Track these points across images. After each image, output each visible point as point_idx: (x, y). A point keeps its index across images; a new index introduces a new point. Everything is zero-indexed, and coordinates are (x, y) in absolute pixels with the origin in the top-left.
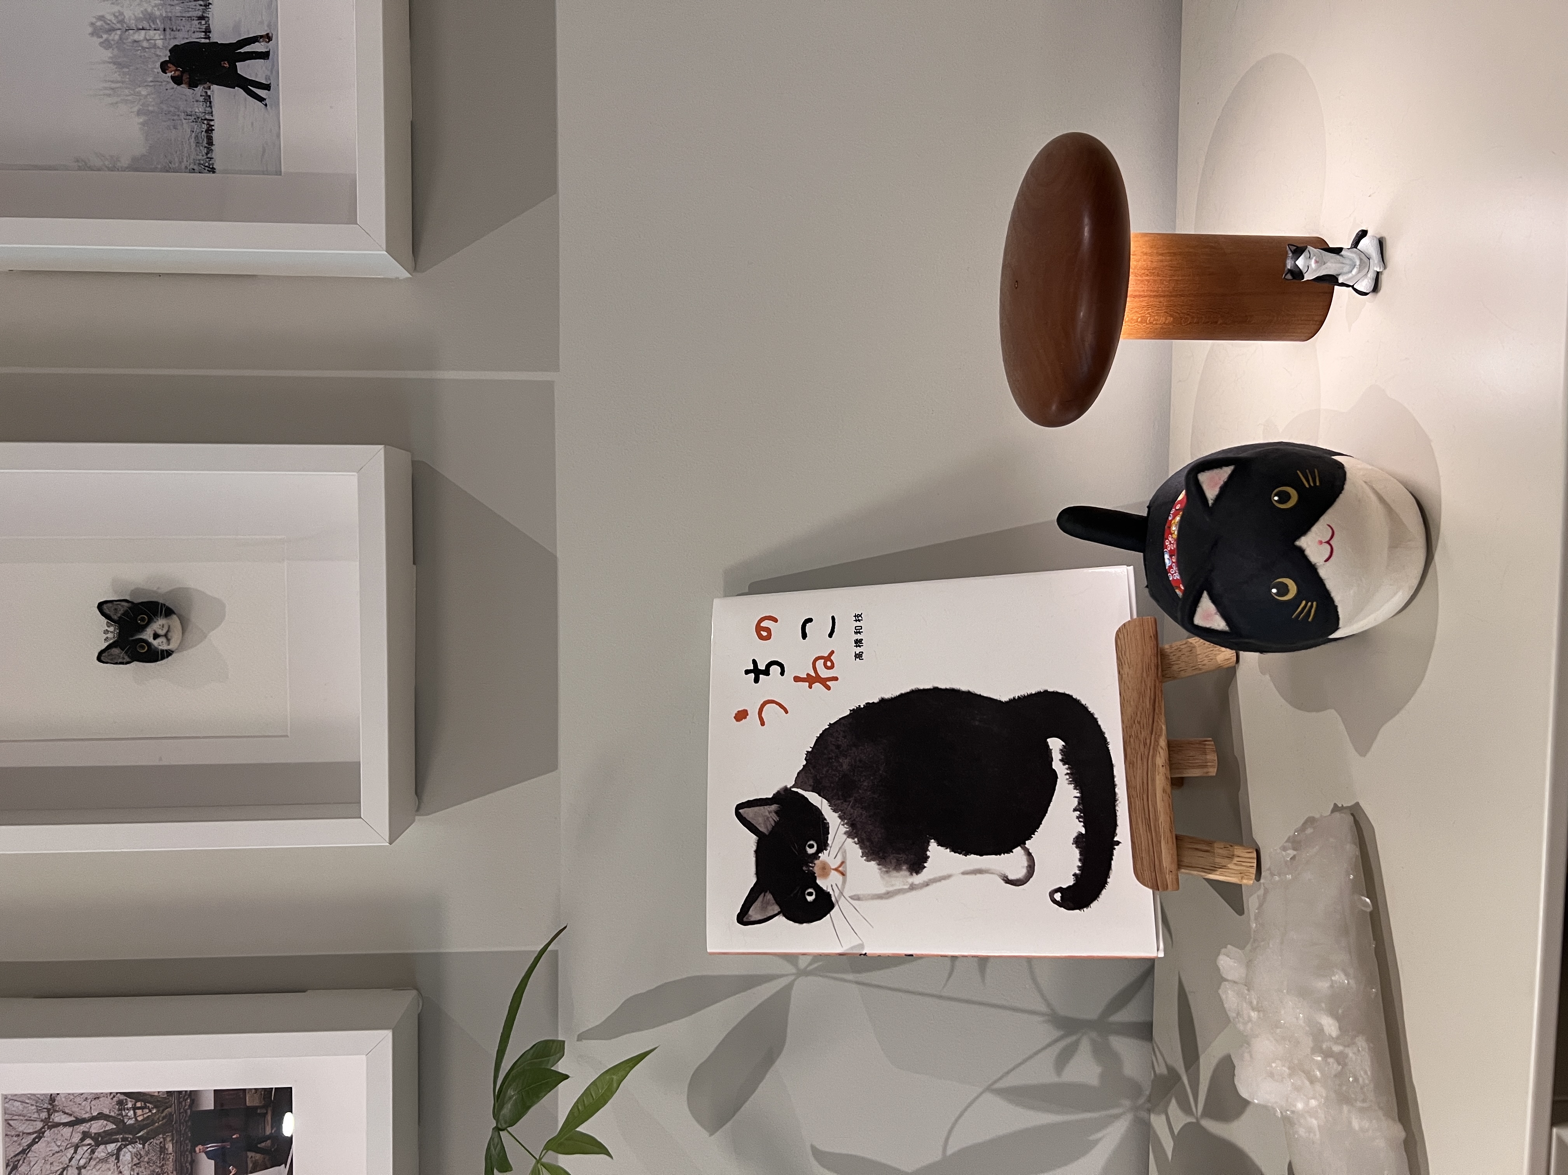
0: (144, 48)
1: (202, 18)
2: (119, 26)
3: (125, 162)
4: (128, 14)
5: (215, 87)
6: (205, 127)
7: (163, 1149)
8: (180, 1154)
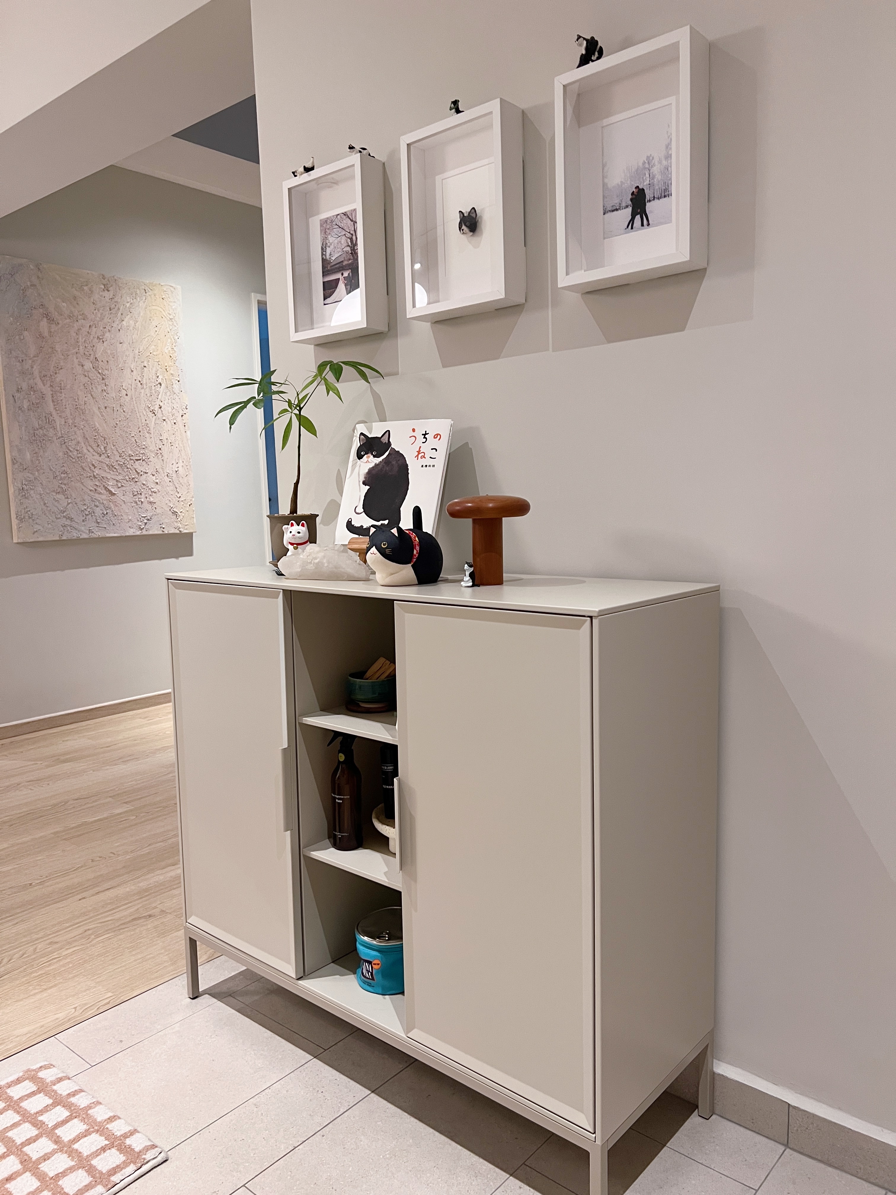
0: (643, 178)
2: (650, 166)
3: (606, 180)
4: (655, 168)
5: (631, 208)
6: (618, 208)
8: (349, 265)
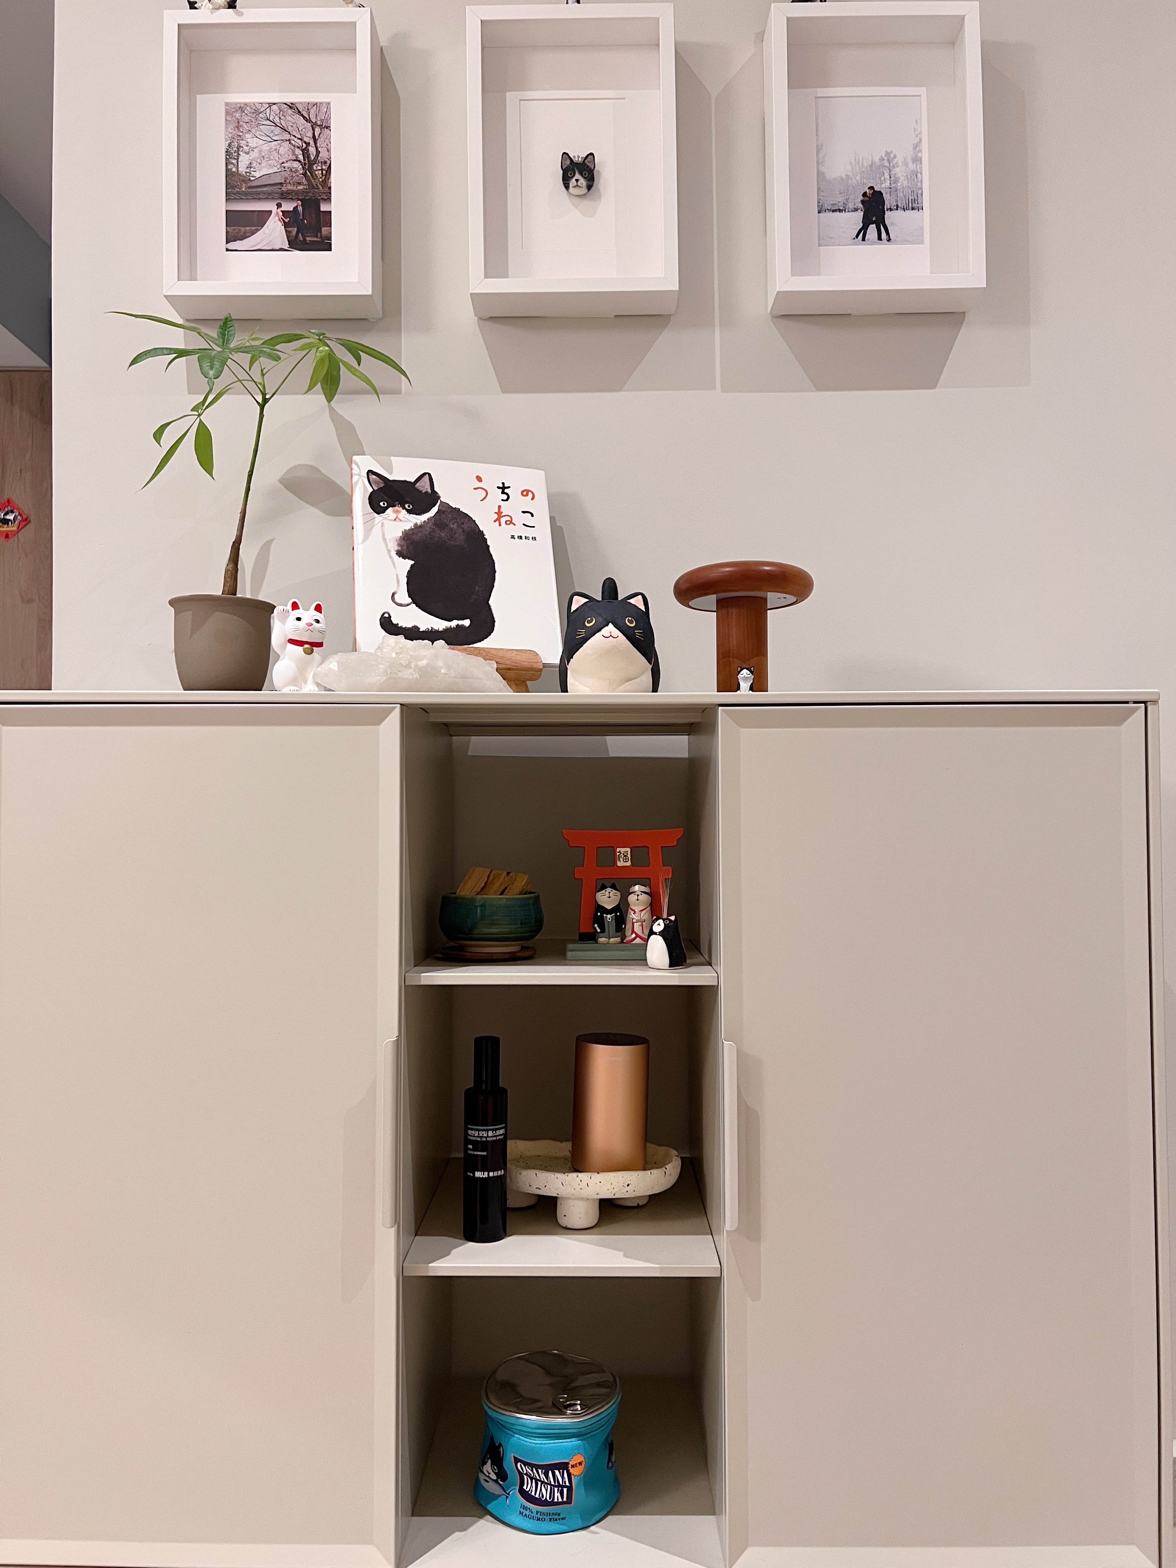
0: (880, 178)
1: (897, 206)
2: (891, 165)
3: (822, 169)
4: (897, 170)
5: (862, 213)
6: (842, 208)
7: (299, 184)
8: (297, 193)
